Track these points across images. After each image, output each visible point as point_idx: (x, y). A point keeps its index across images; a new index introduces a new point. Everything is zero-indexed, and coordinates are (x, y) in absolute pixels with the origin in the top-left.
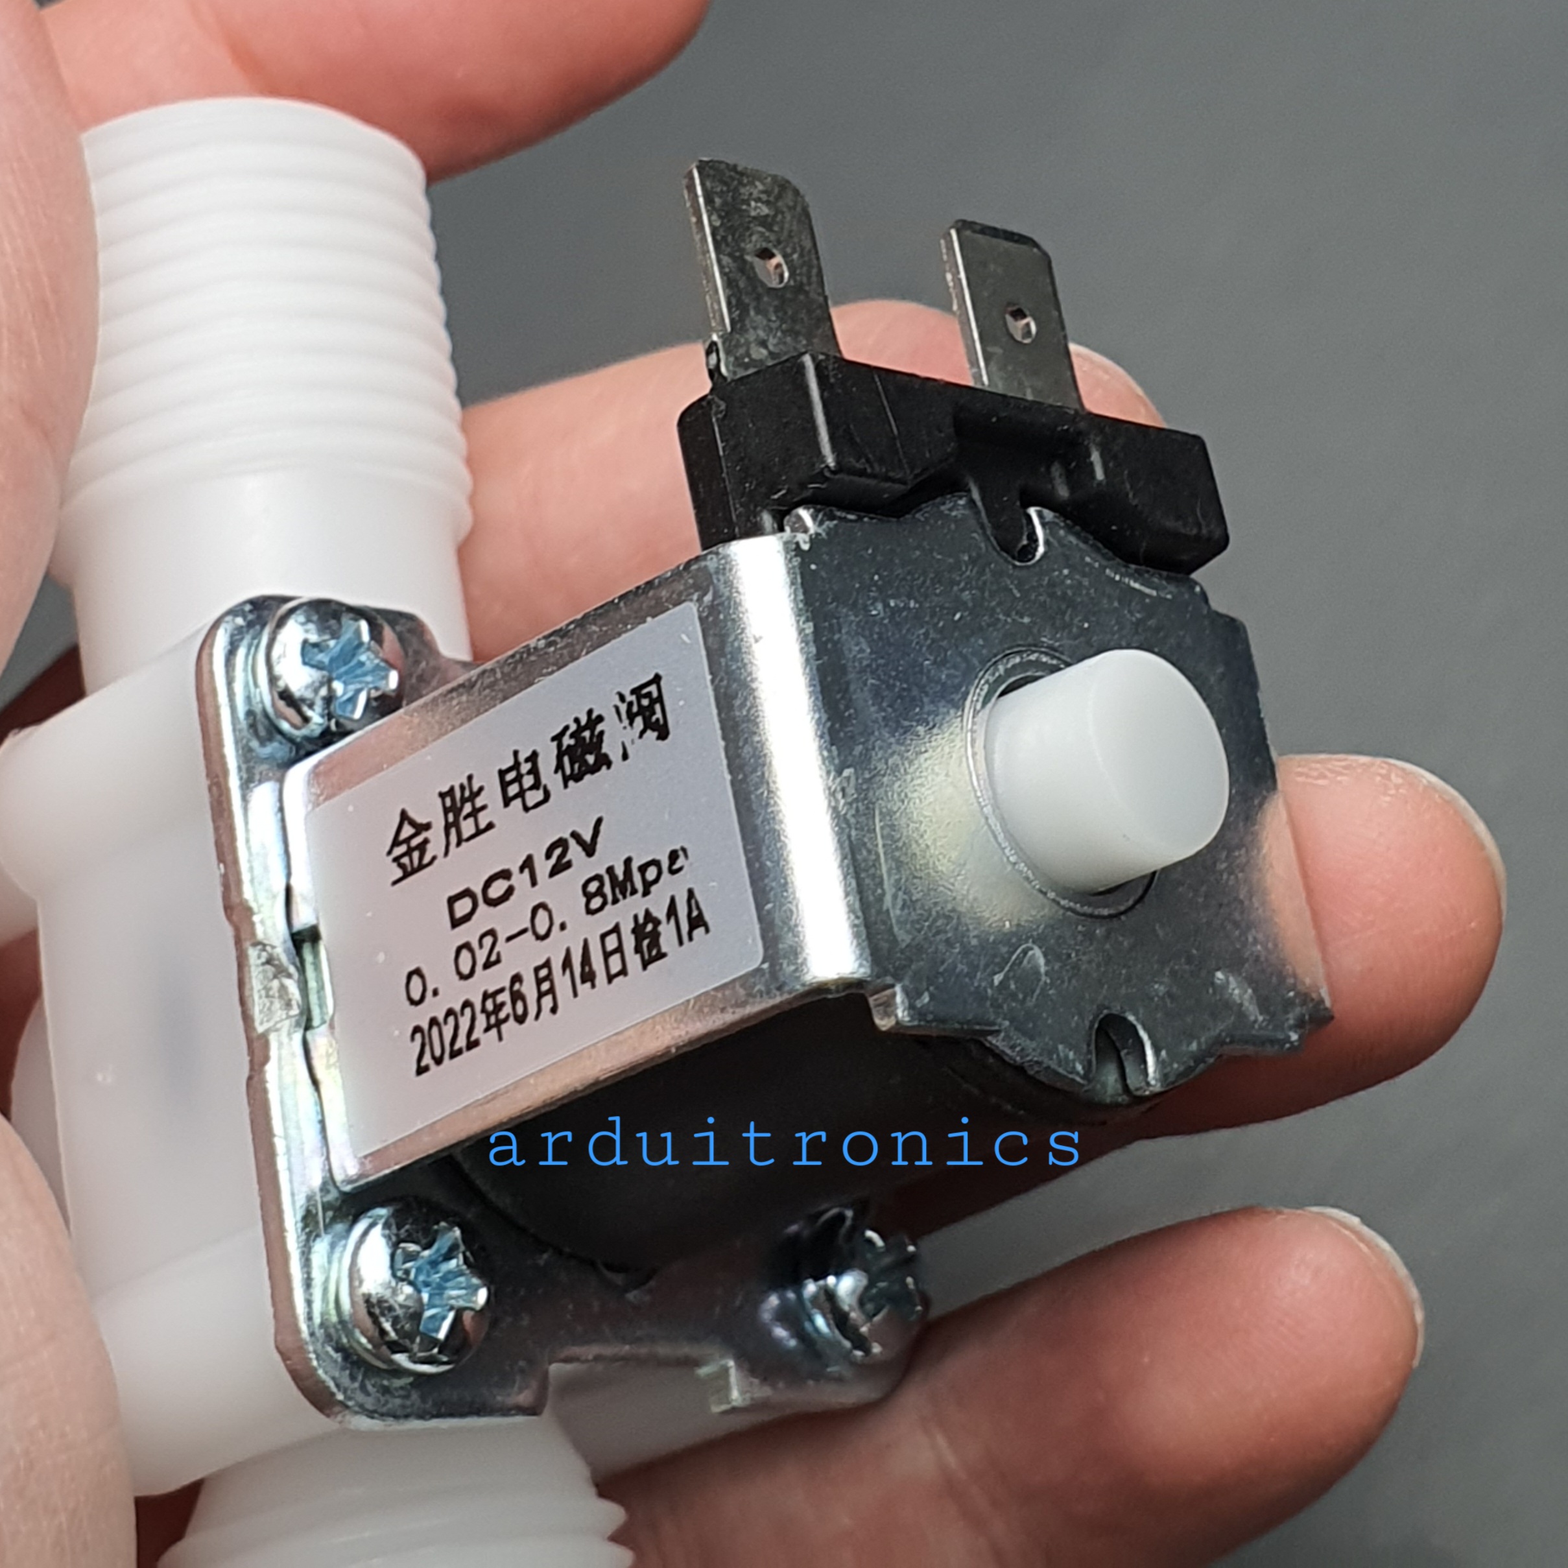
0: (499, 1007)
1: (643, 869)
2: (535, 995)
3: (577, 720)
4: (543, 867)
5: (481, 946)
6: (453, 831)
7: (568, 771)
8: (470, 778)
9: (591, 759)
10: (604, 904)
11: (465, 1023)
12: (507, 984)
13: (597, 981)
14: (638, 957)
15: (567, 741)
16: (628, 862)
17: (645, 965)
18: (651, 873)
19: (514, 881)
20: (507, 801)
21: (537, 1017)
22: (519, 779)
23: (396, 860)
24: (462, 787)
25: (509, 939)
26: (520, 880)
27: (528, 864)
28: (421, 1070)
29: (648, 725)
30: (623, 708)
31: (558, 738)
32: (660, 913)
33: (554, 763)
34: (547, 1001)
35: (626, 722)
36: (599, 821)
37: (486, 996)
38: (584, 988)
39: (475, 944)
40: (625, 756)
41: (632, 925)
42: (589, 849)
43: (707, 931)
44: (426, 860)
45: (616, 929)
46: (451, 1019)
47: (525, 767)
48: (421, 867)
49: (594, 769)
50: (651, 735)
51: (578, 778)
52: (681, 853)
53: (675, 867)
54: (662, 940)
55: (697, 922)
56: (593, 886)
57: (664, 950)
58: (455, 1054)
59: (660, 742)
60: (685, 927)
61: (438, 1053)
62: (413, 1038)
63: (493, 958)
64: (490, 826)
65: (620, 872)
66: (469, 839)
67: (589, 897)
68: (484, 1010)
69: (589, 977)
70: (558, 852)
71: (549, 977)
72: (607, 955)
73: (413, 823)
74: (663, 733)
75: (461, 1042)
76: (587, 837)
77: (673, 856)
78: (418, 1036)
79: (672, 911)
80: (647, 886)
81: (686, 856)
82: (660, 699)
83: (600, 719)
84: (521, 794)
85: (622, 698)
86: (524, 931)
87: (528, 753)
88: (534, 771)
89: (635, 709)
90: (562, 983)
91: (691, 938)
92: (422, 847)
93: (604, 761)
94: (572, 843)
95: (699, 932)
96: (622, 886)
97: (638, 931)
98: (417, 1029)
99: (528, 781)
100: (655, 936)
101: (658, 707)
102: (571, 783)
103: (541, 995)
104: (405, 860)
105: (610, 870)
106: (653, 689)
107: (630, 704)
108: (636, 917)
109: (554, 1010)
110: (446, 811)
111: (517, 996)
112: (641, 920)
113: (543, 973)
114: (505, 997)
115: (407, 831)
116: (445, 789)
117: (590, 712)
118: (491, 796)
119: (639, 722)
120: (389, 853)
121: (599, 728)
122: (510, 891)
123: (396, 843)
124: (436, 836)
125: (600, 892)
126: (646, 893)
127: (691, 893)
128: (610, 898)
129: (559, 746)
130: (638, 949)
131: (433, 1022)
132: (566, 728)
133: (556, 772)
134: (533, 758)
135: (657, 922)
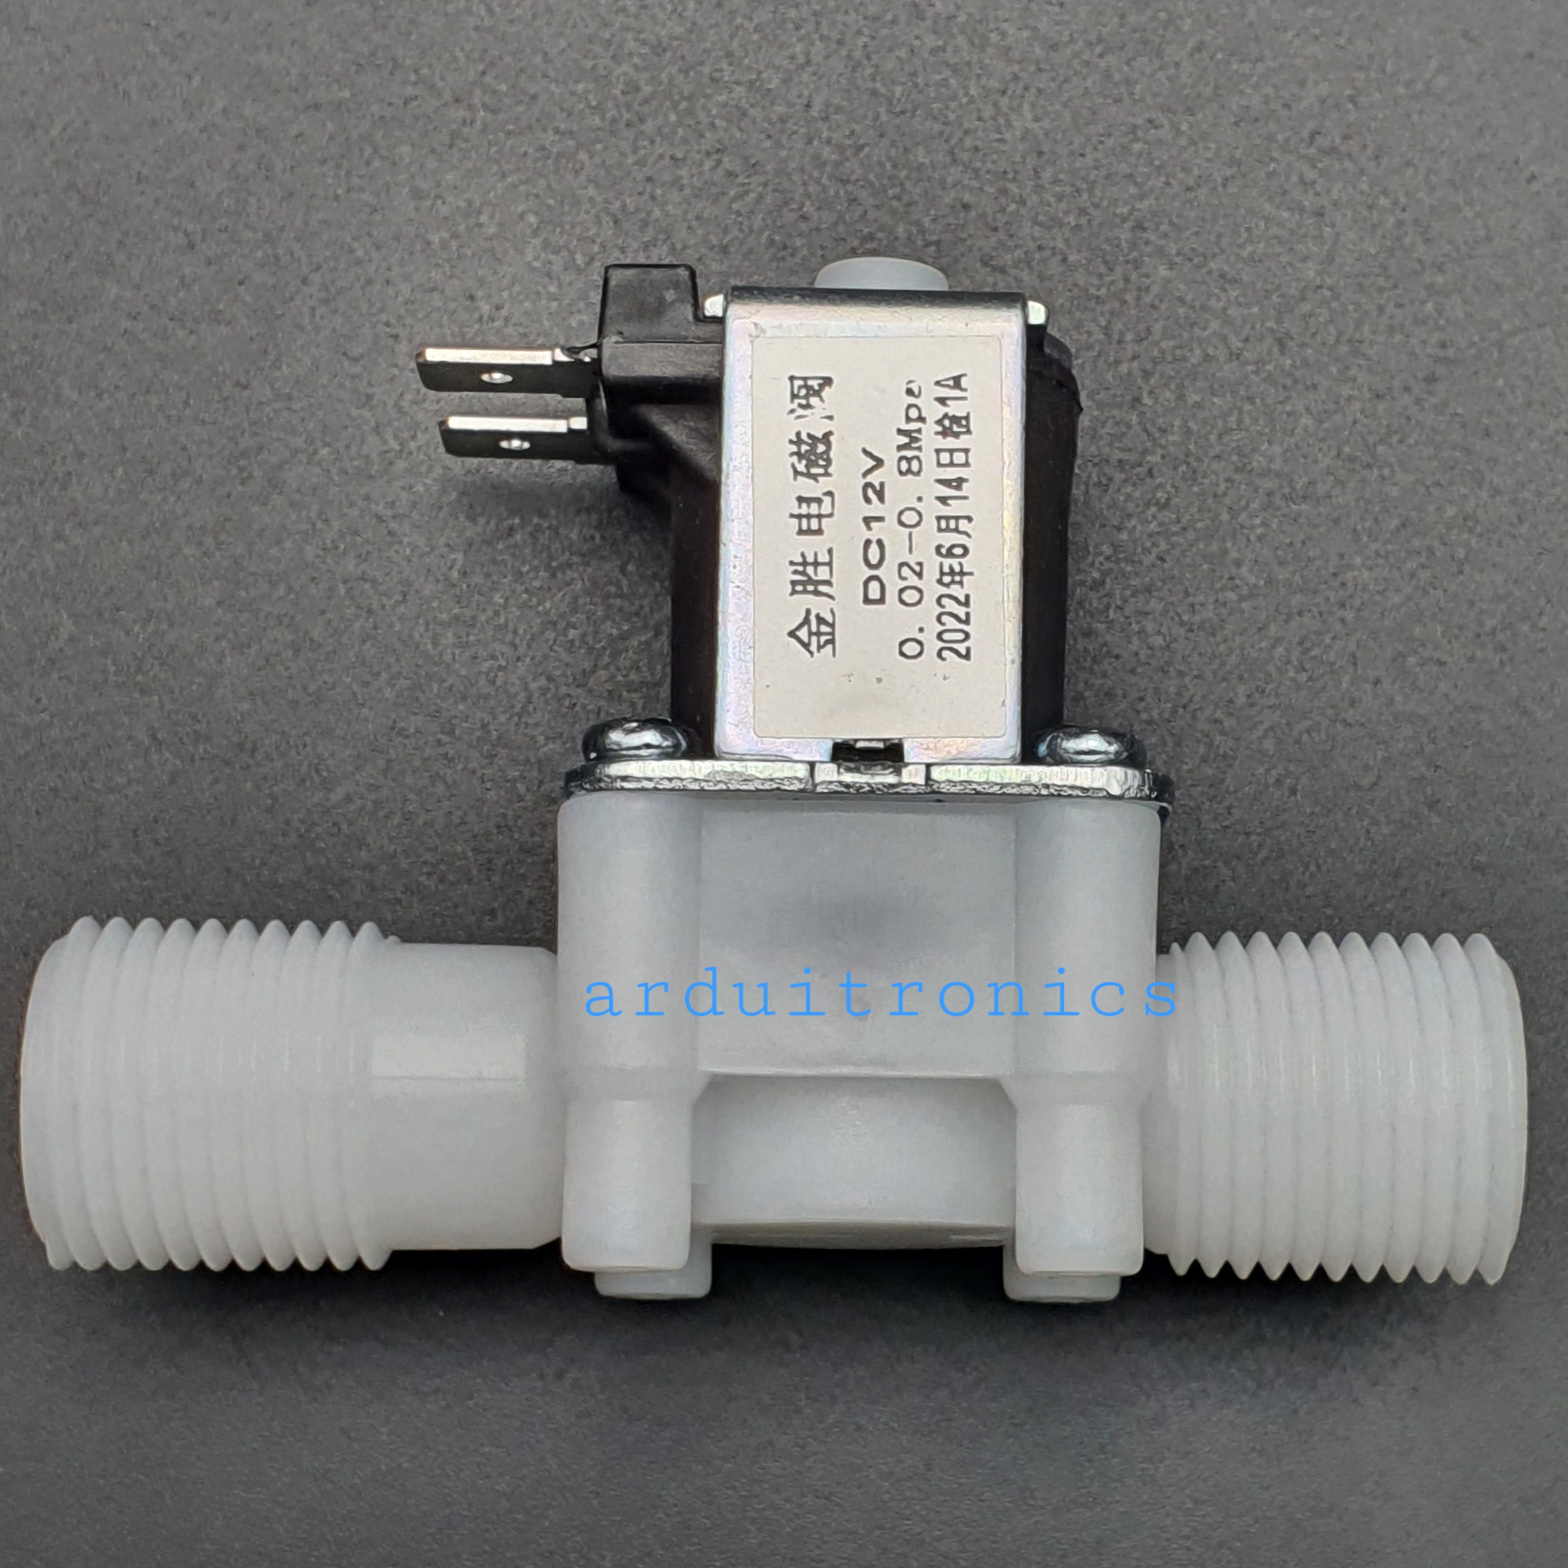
0: (951, 571)
1: (908, 419)
2: (955, 535)
3: (792, 455)
4: (874, 508)
5: (905, 579)
6: (820, 588)
7: (821, 471)
8: (792, 563)
9: (821, 448)
10: (918, 458)
11: (951, 606)
12: (940, 559)
13: (965, 476)
14: (962, 437)
15: (801, 467)
16: (899, 431)
17: (969, 432)
18: (914, 413)
19: (874, 539)
20: (819, 532)
21: (969, 536)
22: (809, 517)
23: (819, 648)
24: (795, 572)
25: (911, 551)
26: (876, 531)
27: (868, 522)
28: (967, 655)
29: (819, 393)
30: (800, 412)
31: (796, 475)
32: (941, 411)
33: (812, 482)
34: (963, 525)
35: (807, 412)
36: (865, 451)
37: (940, 582)
38: (965, 489)
39: (904, 584)
40: (830, 418)
41: (940, 437)
42: (879, 462)
43: (965, 375)
44: (830, 619)
45: (938, 452)
46: (943, 618)
47: (804, 509)
48: (833, 624)
49: (828, 445)
50: (826, 392)
51: (829, 461)
52: (910, 385)
53: (916, 392)
54: (958, 414)
55: (958, 382)
56: (904, 466)
57: (965, 414)
58: (968, 620)
59: (834, 386)
60: (956, 393)
61: (961, 637)
62: (944, 659)
63: (917, 568)
64: (830, 552)
65: (903, 440)
66: (831, 576)
67: (909, 471)
68: (948, 585)
69: (959, 483)
70: (870, 493)
71: (948, 520)
72: (952, 464)
73: (799, 628)
74: (827, 381)
75: (962, 612)
76: (872, 463)
77: (910, 392)
78: (944, 653)
79: (942, 401)
80: (921, 419)
81: (913, 381)
82: (805, 379)
83: (798, 434)
84: (820, 517)
85: (792, 411)
86: (910, 534)
87: (796, 503)
88: (808, 501)
89: (803, 402)
90: (955, 508)
91: (964, 390)
92: (820, 620)
93: (827, 437)
94: (869, 479)
95: (964, 382)
96: (912, 439)
97: (945, 433)
98: (939, 653)
99: (814, 509)
100: (955, 420)
101: (810, 383)
102: (830, 470)
103: (956, 530)
104: (823, 639)
105: (899, 448)
106: (797, 383)
107: (800, 406)
108: (937, 433)
109: (970, 520)
110: (805, 591)
111: (950, 551)
112: (940, 429)
113: (943, 524)
114: (947, 564)
115: (803, 633)
116: (790, 589)
117: (791, 442)
118: (811, 546)
119: (814, 401)
120: (812, 654)
121: (804, 437)
122: (880, 543)
123: (807, 646)
124: (817, 605)
125: (909, 461)
126: (924, 420)
127: (938, 383)
128: (916, 453)
129: (802, 474)
130: (957, 436)
131: (940, 636)
132: (793, 466)
133: (817, 481)
134: (800, 500)
135: (946, 416)
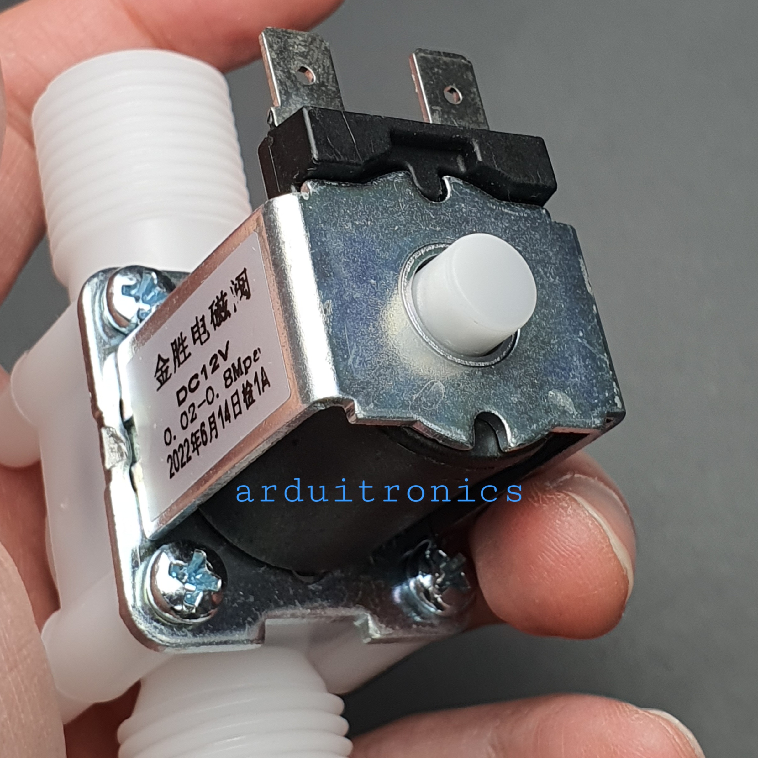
0: (197, 439)
1: (244, 362)
2: (210, 431)
3: (217, 297)
4: (209, 369)
5: (189, 412)
6: (177, 360)
7: (215, 322)
8: (181, 334)
9: (223, 314)
10: (232, 381)
11: (185, 449)
12: (200, 428)
13: (231, 419)
14: (245, 404)
15: (215, 308)
16: (239, 359)
17: (248, 407)
18: (248, 363)
19: (199, 379)
20: (195, 341)
21: (211, 441)
22: (198, 330)
23: (158, 379)
24: (179, 339)
25: (199, 406)
26: (201, 377)
27: (204, 370)
28: (172, 475)
29: (243, 294)
30: (233, 287)
31: (211, 308)
32: (252, 381)
33: (210, 319)
34: (214, 433)
35: (235, 294)
36: (228, 342)
37: (192, 435)
38: (227, 423)
39: (187, 411)
40: (235, 310)
41: (242, 389)
42: (225, 357)
43: (269, 386)
44: (168, 376)
45: (236, 393)
46: (181, 449)
47: (200, 324)
48: (167, 379)
49: (224, 319)
50: (244, 297)
51: (219, 325)
52: (258, 351)
53: (256, 358)
54: (254, 394)
55: (266, 382)
56: (227, 375)
57: (254, 398)
58: (183, 465)
59: (248, 300)
60: (261, 386)
61: (177, 466)
62: (168, 461)
63: (194, 417)
64: (190, 354)
65: (236, 365)
66: (182, 363)
67: (226, 379)
68: (192, 442)
69: (228, 417)
70: (214, 361)
71: (214, 422)
72: (234, 405)
73: (162, 360)
74: (248, 296)
75: (185, 459)
76: (224, 352)
77: (255, 353)
78: (170, 460)
79: (256, 379)
80: (247, 370)
81: (260, 352)
82: (246, 280)
83: (225, 294)
84: (199, 337)
85: (233, 283)
86: (204, 401)
87: (201, 317)
88: (204, 325)
89: (238, 287)
90: (219, 422)
91: (263, 391)
92: (166, 371)
93: (228, 314)
94: (219, 355)
95: (266, 387)
96: (238, 372)
97: (244, 392)
98: (169, 456)
99: (202, 330)
100: (251, 392)
101: (246, 284)
102: (217, 328)
103: (212, 430)
104: (161, 378)
105: (233, 365)
106: (243, 276)
107: (236, 285)
108: (243, 385)
109: (216, 436)
110: (174, 351)
111: (203, 433)
112: (245, 386)
113: (212, 419)
114: (199, 434)
115: (161, 364)
116: (173, 341)
117: (222, 292)
118: (189, 341)
119: (239, 293)
120: (155, 376)
121: (225, 299)
122: (198, 383)
123: (157, 370)
124: (171, 364)
125: (230, 377)
126: (246, 373)
127: (262, 368)
128: (233, 378)
129: (212, 311)
130: (245, 401)
131: (175, 452)
132: (214, 302)
133: (211, 323)
134: (203, 319)
135: (251, 386)
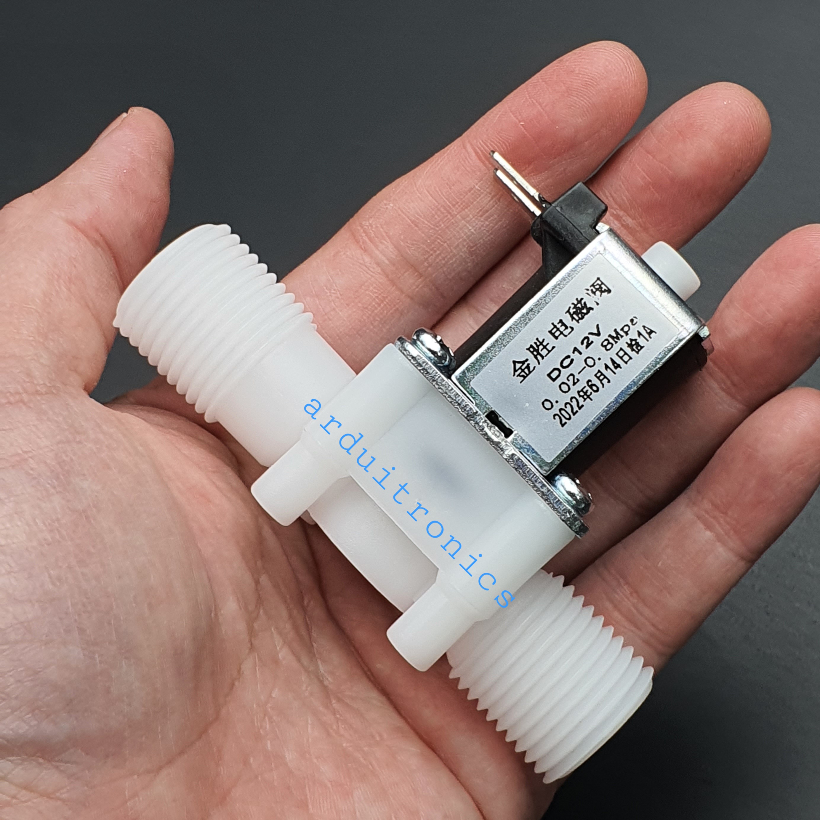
0: (586, 392)
1: (622, 329)
2: (599, 382)
3: (573, 304)
4: (582, 347)
5: (569, 380)
6: (538, 356)
7: (577, 318)
8: (537, 339)
9: (584, 311)
10: (612, 345)
11: (574, 403)
12: (586, 385)
13: (621, 366)
14: (634, 352)
15: (572, 311)
16: (615, 330)
17: (638, 353)
18: (626, 329)
19: (572, 357)
20: (556, 338)
21: (603, 387)
22: (558, 330)
23: (518, 376)
24: (535, 343)
25: (579, 373)
26: (575, 356)
27: (575, 350)
28: (563, 424)
29: (602, 292)
30: (590, 292)
31: (568, 312)
32: (636, 336)
33: (570, 319)
34: (605, 381)
35: (592, 295)
36: (598, 326)
37: (579, 392)
38: (617, 370)
39: (566, 381)
40: (598, 304)
41: (627, 345)
42: (598, 334)
43: (656, 333)
44: (531, 370)
45: (621, 349)
46: (568, 405)
47: (559, 325)
48: (530, 372)
49: (588, 312)
50: (605, 294)
51: (583, 318)
52: (634, 319)
53: (634, 323)
54: (640, 343)
55: (650, 332)
56: (605, 343)
57: (642, 345)
58: (575, 413)
59: (609, 294)
60: (647, 336)
61: (568, 417)
62: (554, 418)
63: (576, 381)
64: (553, 347)
65: (614, 335)
66: (546, 356)
67: (605, 346)
68: (580, 396)
69: (618, 366)
70: (586, 341)
71: (602, 375)
72: (621, 358)
73: (519, 362)
74: (609, 291)
75: (576, 409)
76: (595, 331)
77: (632, 321)
78: (556, 417)
79: (640, 334)
80: (627, 333)
81: (637, 318)
82: (602, 283)
83: (582, 299)
84: (561, 333)
85: (588, 290)
86: (585, 367)
87: (558, 321)
88: (563, 324)
89: (594, 290)
90: (608, 373)
91: (650, 338)
92: (528, 367)
93: (590, 309)
94: (590, 336)
95: (653, 335)
96: (617, 337)
97: (630, 346)
98: (555, 415)
99: (562, 328)
100: (637, 344)
101: (603, 286)
102: (580, 321)
103: (601, 381)
104: (523, 374)
105: (610, 336)
106: (599, 282)
107: (592, 290)
108: (627, 343)
109: (609, 382)
110: (532, 352)
111: (592, 385)
112: (629, 342)
113: (599, 374)
114: (587, 389)
115: (519, 365)
116: (528, 346)
117: (577, 299)
118: (549, 340)
119: (598, 293)
120: (514, 375)
121: (583, 302)
122: (572, 361)
123: (515, 371)
124: (532, 361)
125: (609, 343)
126: (627, 335)
127: (644, 327)
128: (614, 343)
129: (570, 313)
130: (632, 350)
131: (561, 410)
132: (570, 308)
133: (572, 321)
134: (561, 321)
135: (635, 340)
